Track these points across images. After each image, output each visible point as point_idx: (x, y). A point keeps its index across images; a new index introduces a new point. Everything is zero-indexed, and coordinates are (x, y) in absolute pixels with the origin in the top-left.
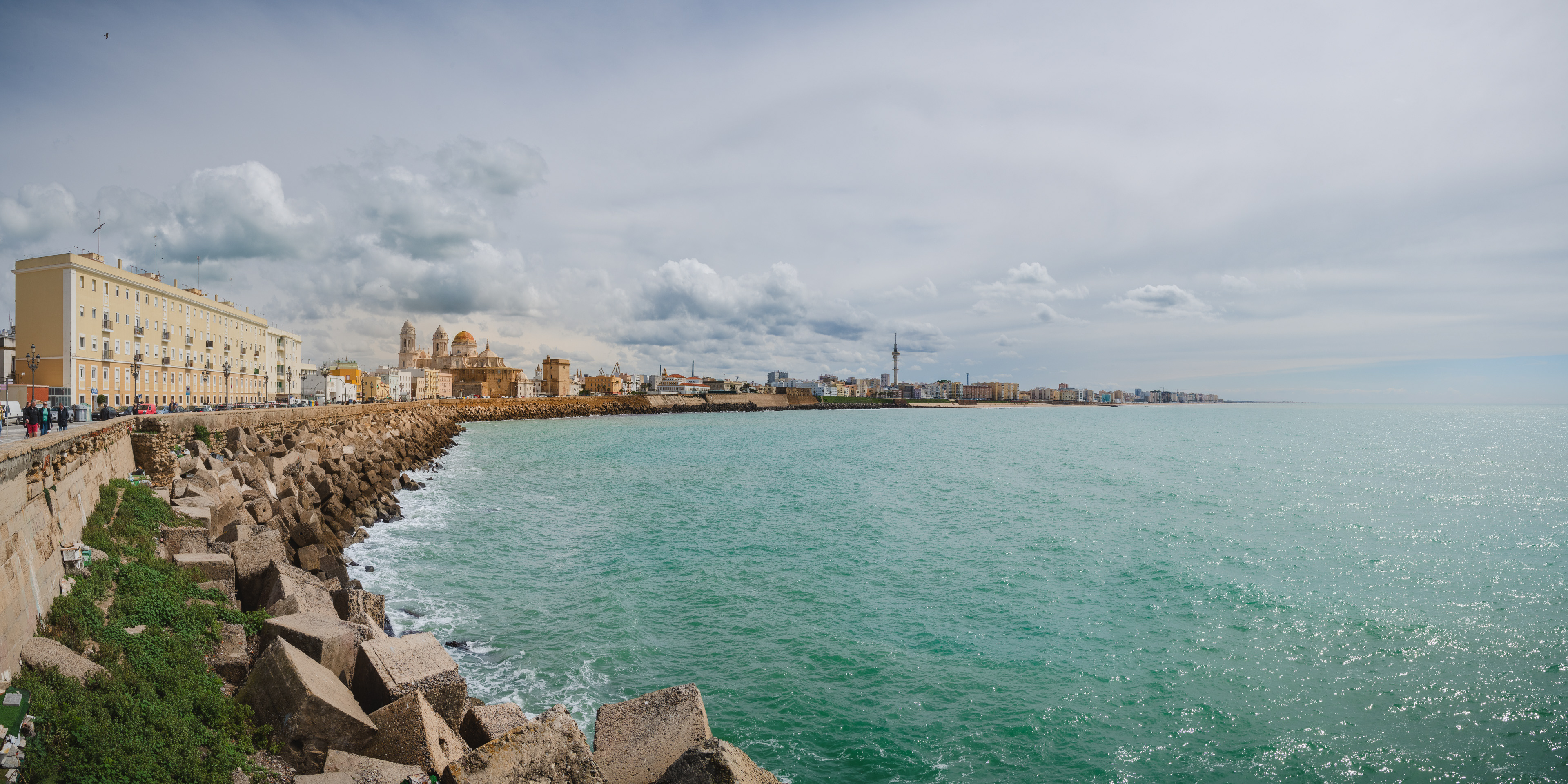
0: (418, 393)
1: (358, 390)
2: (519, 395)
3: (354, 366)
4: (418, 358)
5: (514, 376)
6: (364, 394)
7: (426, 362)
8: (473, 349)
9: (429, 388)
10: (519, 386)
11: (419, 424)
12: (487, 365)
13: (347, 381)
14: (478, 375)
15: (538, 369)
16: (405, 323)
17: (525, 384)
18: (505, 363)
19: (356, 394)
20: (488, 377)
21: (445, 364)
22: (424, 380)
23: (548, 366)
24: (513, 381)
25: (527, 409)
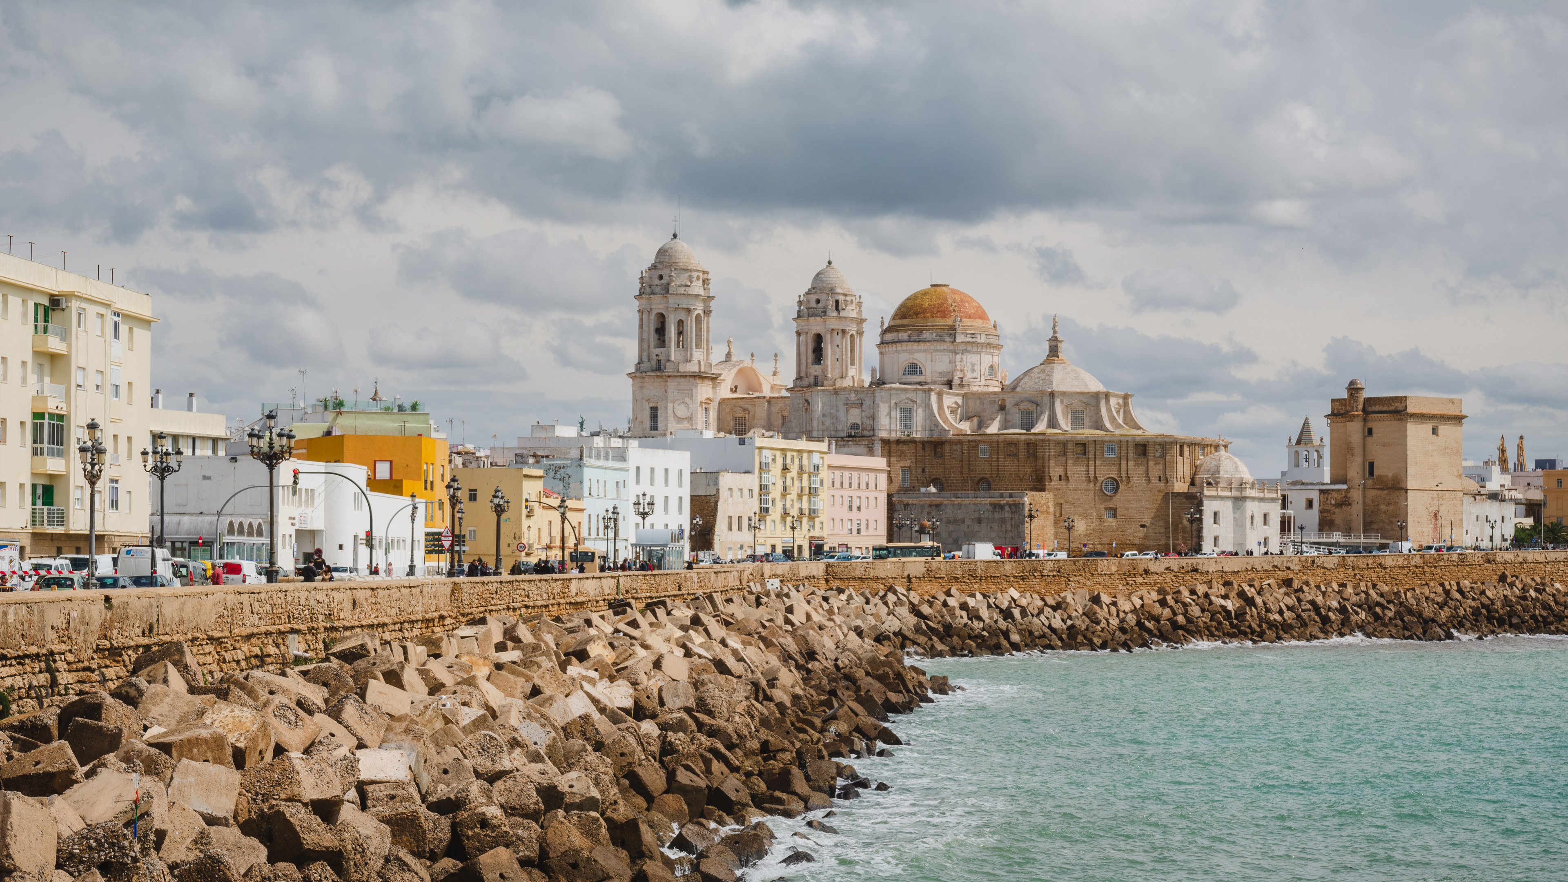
0: (721, 533)
1: (430, 519)
2: (1207, 546)
3: (413, 424)
4: (724, 392)
5: (1182, 468)
6: (458, 539)
7: (761, 411)
8: (986, 360)
9: (776, 513)
10: (1209, 508)
11: (730, 662)
12: (1053, 423)
13: (374, 484)
14: (1009, 466)
15: (1304, 437)
16: (662, 252)
17: (1240, 500)
18: (1137, 414)
19: (420, 536)
20: (1055, 470)
21: (855, 416)
22: (752, 481)
23: (1355, 428)
24: (1181, 486)
25: (1250, 602)
